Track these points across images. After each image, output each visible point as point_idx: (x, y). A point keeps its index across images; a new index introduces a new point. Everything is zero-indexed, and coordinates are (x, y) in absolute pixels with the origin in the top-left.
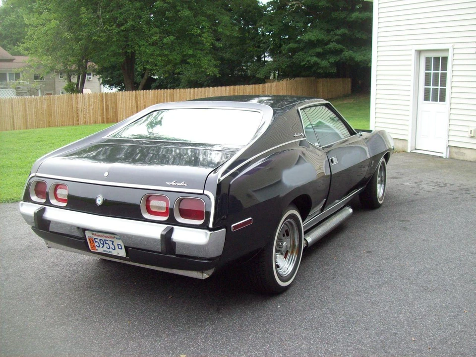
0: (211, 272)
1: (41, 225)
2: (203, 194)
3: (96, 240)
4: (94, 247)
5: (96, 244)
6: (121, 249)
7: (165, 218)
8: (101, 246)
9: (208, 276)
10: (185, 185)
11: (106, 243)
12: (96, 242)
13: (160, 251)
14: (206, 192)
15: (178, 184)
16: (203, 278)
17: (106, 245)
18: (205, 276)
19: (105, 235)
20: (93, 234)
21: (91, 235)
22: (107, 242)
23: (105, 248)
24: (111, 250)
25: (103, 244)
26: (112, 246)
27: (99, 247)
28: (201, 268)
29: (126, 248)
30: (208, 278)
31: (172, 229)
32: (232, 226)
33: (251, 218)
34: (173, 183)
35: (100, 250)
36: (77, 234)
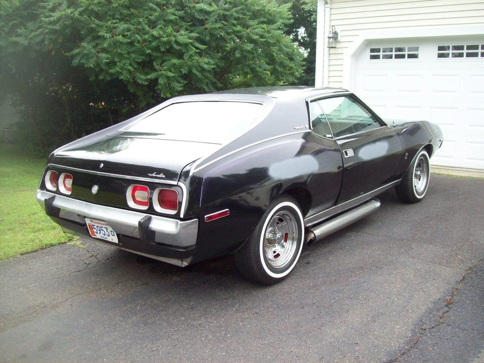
0: (189, 260)
1: (53, 211)
2: (177, 186)
4: (93, 233)
5: (95, 230)
6: (114, 235)
7: (145, 208)
8: (99, 232)
9: (187, 264)
10: (164, 176)
11: (102, 230)
12: (94, 228)
13: (139, 238)
14: (181, 184)
15: (158, 176)
16: (183, 266)
17: (102, 232)
18: (185, 264)
19: (101, 222)
20: (91, 221)
21: (90, 222)
22: (102, 228)
23: (101, 235)
24: (106, 236)
25: (100, 230)
26: (107, 233)
27: (97, 233)
28: (181, 256)
29: (118, 235)
30: (187, 266)
31: (151, 217)
32: (206, 216)
33: (228, 209)
34: (154, 175)
35: (98, 236)
36: (78, 220)
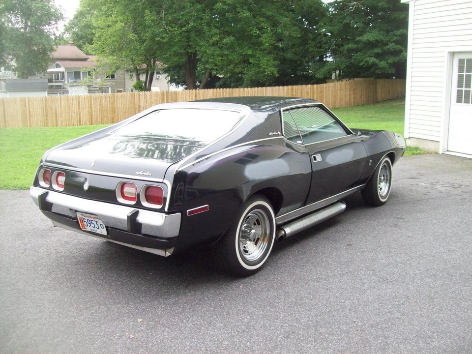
0: (172, 250)
1: (45, 206)
2: (162, 183)
3: (85, 220)
4: (83, 226)
5: (85, 223)
6: (103, 228)
7: (133, 203)
8: (89, 225)
9: (170, 254)
10: (150, 174)
11: (92, 223)
12: (85, 222)
13: (127, 230)
14: (165, 181)
15: (145, 174)
16: (166, 256)
17: (92, 225)
18: (168, 254)
19: (91, 216)
20: (82, 215)
21: (81, 216)
22: (92, 222)
23: (92, 228)
24: (96, 229)
25: (90, 224)
26: (96, 226)
27: (87, 226)
28: (164, 247)
29: (107, 228)
30: (170, 256)
31: (138, 211)
32: (188, 211)
33: (207, 205)
34: (141, 173)
35: (88, 229)
36: (71, 215)
